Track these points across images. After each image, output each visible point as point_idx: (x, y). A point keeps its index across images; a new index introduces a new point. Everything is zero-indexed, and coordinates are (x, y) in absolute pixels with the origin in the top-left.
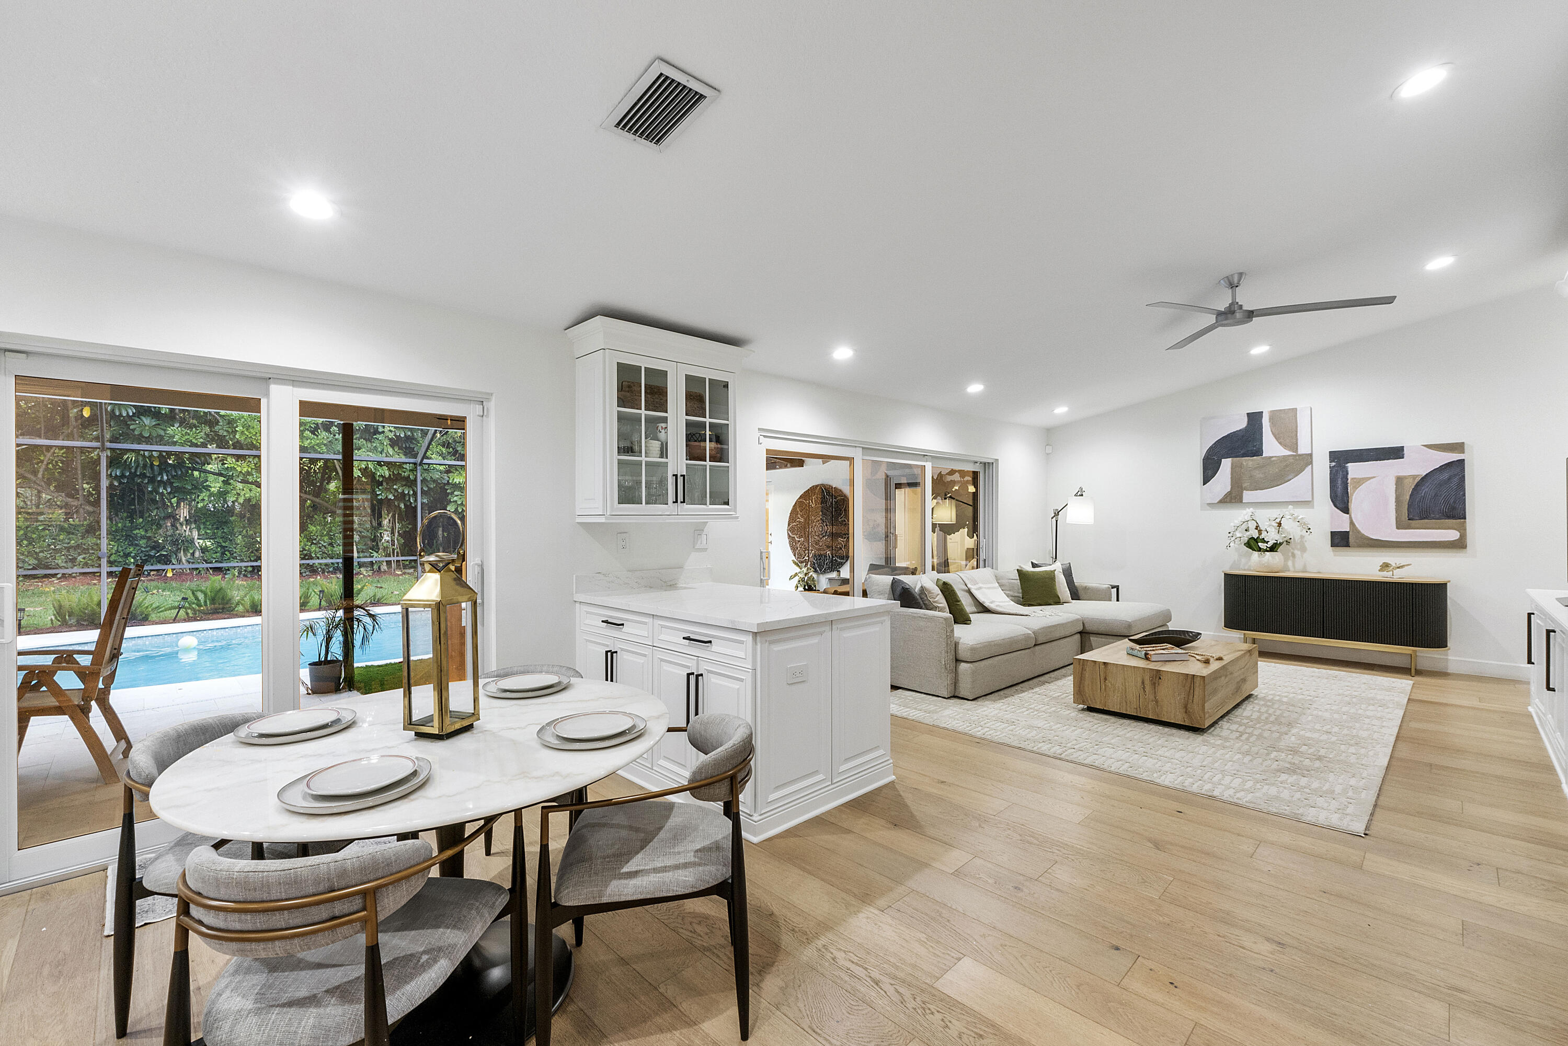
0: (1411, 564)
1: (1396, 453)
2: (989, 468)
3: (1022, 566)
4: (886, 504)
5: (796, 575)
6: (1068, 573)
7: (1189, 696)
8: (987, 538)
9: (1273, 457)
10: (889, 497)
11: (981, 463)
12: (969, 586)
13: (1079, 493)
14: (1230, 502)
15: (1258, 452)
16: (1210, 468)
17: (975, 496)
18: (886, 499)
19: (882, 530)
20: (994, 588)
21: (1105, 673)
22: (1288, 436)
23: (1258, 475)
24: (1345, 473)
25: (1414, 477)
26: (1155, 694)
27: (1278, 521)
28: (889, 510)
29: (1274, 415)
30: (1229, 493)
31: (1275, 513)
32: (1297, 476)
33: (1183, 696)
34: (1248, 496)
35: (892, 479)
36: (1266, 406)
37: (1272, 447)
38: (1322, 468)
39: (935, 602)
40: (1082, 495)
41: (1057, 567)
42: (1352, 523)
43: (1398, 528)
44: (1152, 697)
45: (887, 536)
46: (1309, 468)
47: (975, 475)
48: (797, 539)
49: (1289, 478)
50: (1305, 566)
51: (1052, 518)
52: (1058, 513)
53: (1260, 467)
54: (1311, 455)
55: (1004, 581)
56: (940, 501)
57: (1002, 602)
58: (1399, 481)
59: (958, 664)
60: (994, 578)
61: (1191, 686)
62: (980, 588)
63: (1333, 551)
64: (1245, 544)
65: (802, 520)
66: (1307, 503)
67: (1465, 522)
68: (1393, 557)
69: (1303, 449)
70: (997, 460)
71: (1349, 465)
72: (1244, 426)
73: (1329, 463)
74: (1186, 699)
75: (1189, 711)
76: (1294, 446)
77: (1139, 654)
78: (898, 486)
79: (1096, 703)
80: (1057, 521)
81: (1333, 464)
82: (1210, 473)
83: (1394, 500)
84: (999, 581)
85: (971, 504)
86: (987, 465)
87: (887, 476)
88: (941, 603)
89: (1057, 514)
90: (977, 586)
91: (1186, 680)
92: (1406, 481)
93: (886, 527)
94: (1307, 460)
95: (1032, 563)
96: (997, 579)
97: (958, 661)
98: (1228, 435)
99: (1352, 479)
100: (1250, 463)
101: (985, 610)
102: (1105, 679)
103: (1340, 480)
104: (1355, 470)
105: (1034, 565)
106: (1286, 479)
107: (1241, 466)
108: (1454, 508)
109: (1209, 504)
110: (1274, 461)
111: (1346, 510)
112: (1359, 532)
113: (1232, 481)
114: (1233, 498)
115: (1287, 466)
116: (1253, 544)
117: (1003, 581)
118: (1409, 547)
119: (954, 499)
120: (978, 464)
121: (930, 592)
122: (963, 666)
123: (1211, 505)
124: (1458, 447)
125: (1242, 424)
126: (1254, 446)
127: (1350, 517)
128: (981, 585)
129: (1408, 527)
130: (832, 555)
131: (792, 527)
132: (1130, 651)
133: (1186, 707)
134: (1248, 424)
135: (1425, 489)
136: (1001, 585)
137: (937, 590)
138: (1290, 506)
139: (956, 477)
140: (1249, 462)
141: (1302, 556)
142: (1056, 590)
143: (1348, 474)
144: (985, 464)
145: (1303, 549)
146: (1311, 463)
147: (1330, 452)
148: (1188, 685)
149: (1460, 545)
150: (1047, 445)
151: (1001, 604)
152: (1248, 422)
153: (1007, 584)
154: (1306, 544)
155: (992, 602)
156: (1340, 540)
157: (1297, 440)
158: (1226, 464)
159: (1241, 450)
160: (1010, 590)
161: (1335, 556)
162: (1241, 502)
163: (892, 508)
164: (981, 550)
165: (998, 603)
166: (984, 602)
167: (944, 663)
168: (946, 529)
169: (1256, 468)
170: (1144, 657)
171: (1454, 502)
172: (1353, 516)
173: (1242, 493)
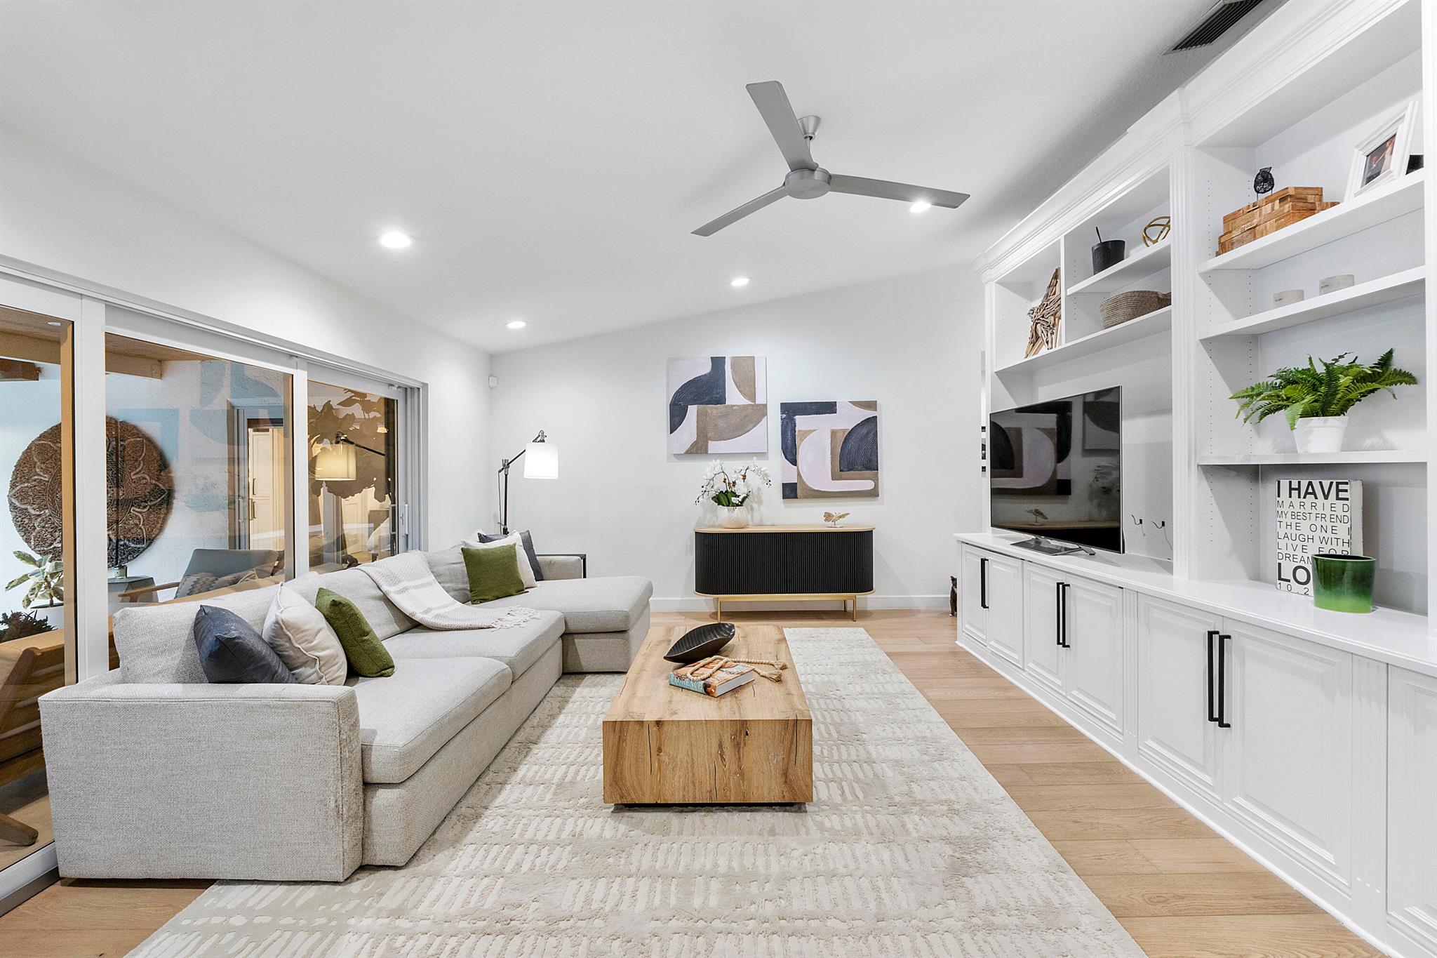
0: (849, 514)
1: (829, 408)
2: (412, 396)
3: (467, 541)
4: (231, 452)
5: (25, 578)
6: (528, 544)
7: (789, 754)
8: (410, 501)
9: (734, 406)
10: (235, 440)
11: (399, 387)
12: (385, 588)
13: (539, 439)
14: (697, 453)
15: (721, 400)
16: (677, 416)
17: (390, 439)
18: (231, 442)
19: (223, 491)
20: (429, 584)
21: (659, 739)
22: (748, 387)
23: (722, 423)
24: (793, 425)
25: (844, 431)
26: (739, 761)
27: (743, 473)
28: (236, 460)
29: (735, 360)
30: (695, 443)
31: (740, 464)
32: (754, 427)
33: (780, 757)
34: (714, 446)
35: (241, 411)
36: (729, 352)
37: (734, 396)
38: (774, 419)
39: (312, 649)
40: (543, 441)
41: (515, 539)
42: (799, 475)
43: (833, 480)
44: (734, 767)
45: (232, 502)
46: (766, 417)
47: (389, 405)
48: (33, 512)
49: (748, 429)
50: (761, 520)
51: (500, 471)
52: (508, 464)
53: (725, 416)
54: (765, 406)
55: (442, 569)
56: (329, 446)
57: (442, 607)
58: (834, 433)
59: (369, 794)
60: (427, 566)
61: (792, 739)
62: (405, 589)
63: (784, 503)
64: (712, 498)
65: (46, 478)
66: (762, 455)
67: (877, 473)
68: (835, 507)
69: (760, 400)
70: (425, 385)
71: (797, 417)
72: (709, 371)
73: (780, 415)
74: (786, 760)
75: (790, 780)
76: (752, 396)
77: (693, 686)
78: (254, 423)
79: (643, 794)
80: (506, 475)
81: (784, 416)
82: (677, 420)
83: (830, 453)
84: (435, 570)
85: (384, 453)
86: (408, 391)
87: (233, 407)
88: (328, 648)
89: (506, 465)
90: (400, 586)
91: (786, 729)
92: (838, 435)
93: (231, 487)
94: (762, 410)
95: (480, 536)
96: (432, 565)
97: (368, 786)
98: (694, 380)
99: (799, 431)
100: (715, 411)
101: (413, 625)
102: (660, 750)
103: (789, 432)
104: (802, 422)
105: (483, 539)
106: (746, 430)
107: (706, 414)
108: (870, 461)
109: (675, 455)
110: (735, 410)
111: (794, 462)
112: (804, 483)
113: (697, 430)
114: (698, 449)
115: (746, 416)
116: (724, 499)
117: (439, 568)
118: (841, 497)
119: (352, 443)
120: (395, 388)
121: (298, 630)
122: (382, 798)
123: (678, 456)
124: (871, 405)
125: (706, 369)
126: (718, 393)
127: (798, 469)
128: (405, 584)
129: (840, 478)
130: (117, 536)
131: (22, 490)
132: (677, 682)
133: (785, 774)
134: (712, 369)
135: (852, 442)
136: (438, 576)
137: (316, 621)
138: (755, 458)
139: (356, 410)
140: (712, 409)
141: (759, 509)
142: (517, 572)
143: (795, 426)
144: (406, 389)
145: (760, 502)
146: (767, 415)
147: (782, 404)
148: (788, 736)
149: (873, 494)
150: (490, 376)
151: (442, 611)
152: (712, 366)
153: (447, 572)
154: (762, 497)
155: (426, 612)
156: (790, 491)
157: (755, 389)
158: (692, 410)
159: (706, 396)
160: (451, 581)
161: (785, 507)
162: (707, 453)
163: (241, 456)
164: (400, 520)
165: (437, 612)
166: (413, 614)
167: (332, 805)
168: (341, 489)
169: (719, 417)
170: (702, 690)
171: (871, 455)
172: (800, 468)
173: (707, 442)
